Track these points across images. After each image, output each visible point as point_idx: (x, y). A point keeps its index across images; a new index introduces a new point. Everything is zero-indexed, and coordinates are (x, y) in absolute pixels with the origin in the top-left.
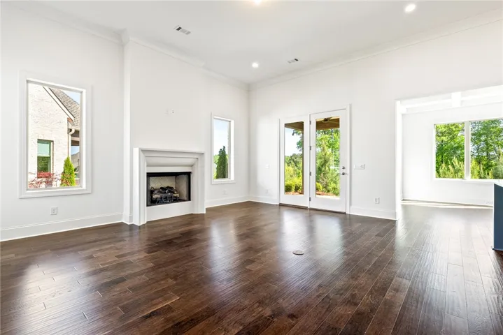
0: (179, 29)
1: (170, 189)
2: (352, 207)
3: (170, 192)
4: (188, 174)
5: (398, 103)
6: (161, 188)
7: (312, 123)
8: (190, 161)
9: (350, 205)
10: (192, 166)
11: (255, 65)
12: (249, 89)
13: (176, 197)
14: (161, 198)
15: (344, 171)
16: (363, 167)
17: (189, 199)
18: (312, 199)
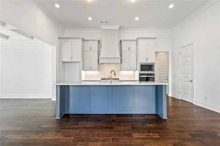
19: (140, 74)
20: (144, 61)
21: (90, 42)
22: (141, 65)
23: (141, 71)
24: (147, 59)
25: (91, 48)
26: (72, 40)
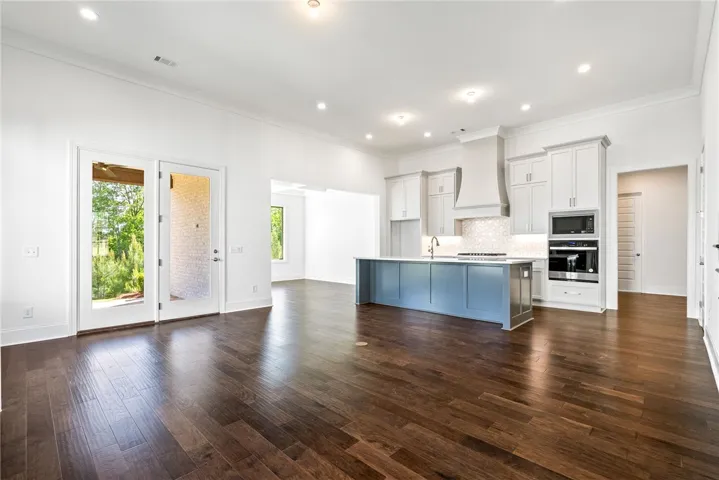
2: (228, 302)
5: (272, 181)
7: (163, 175)
9: (226, 300)
15: (216, 255)
16: (240, 250)
18: (163, 306)
19: (550, 241)
20: (564, 208)
21: (439, 176)
22: (554, 219)
23: (554, 233)
24: (573, 201)
25: (441, 189)
26: (405, 178)
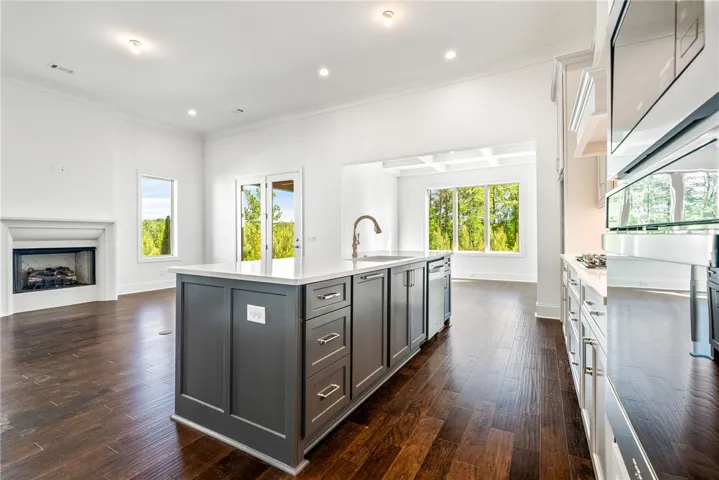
0: (54, 66)
1: (62, 270)
3: (61, 273)
4: (93, 250)
6: (48, 269)
7: (268, 186)
8: (92, 233)
10: (96, 239)
11: (192, 113)
12: (201, 140)
13: (71, 280)
14: (44, 281)
15: (298, 244)
17: (94, 282)
